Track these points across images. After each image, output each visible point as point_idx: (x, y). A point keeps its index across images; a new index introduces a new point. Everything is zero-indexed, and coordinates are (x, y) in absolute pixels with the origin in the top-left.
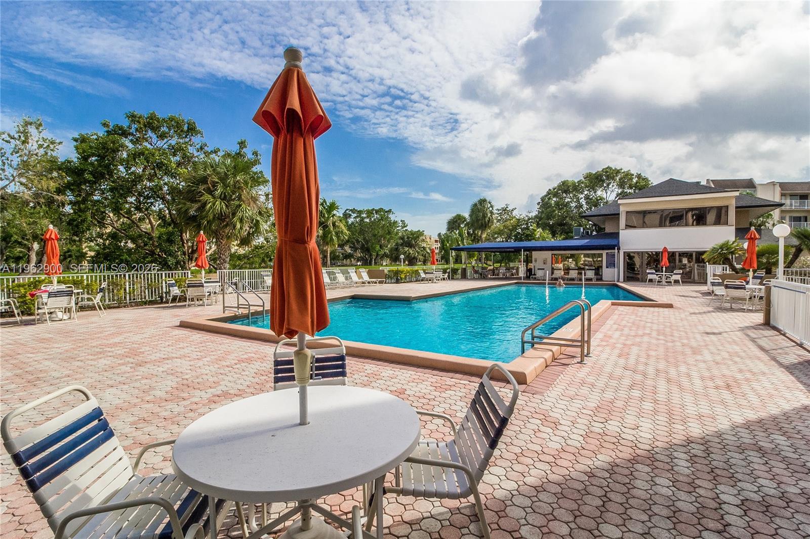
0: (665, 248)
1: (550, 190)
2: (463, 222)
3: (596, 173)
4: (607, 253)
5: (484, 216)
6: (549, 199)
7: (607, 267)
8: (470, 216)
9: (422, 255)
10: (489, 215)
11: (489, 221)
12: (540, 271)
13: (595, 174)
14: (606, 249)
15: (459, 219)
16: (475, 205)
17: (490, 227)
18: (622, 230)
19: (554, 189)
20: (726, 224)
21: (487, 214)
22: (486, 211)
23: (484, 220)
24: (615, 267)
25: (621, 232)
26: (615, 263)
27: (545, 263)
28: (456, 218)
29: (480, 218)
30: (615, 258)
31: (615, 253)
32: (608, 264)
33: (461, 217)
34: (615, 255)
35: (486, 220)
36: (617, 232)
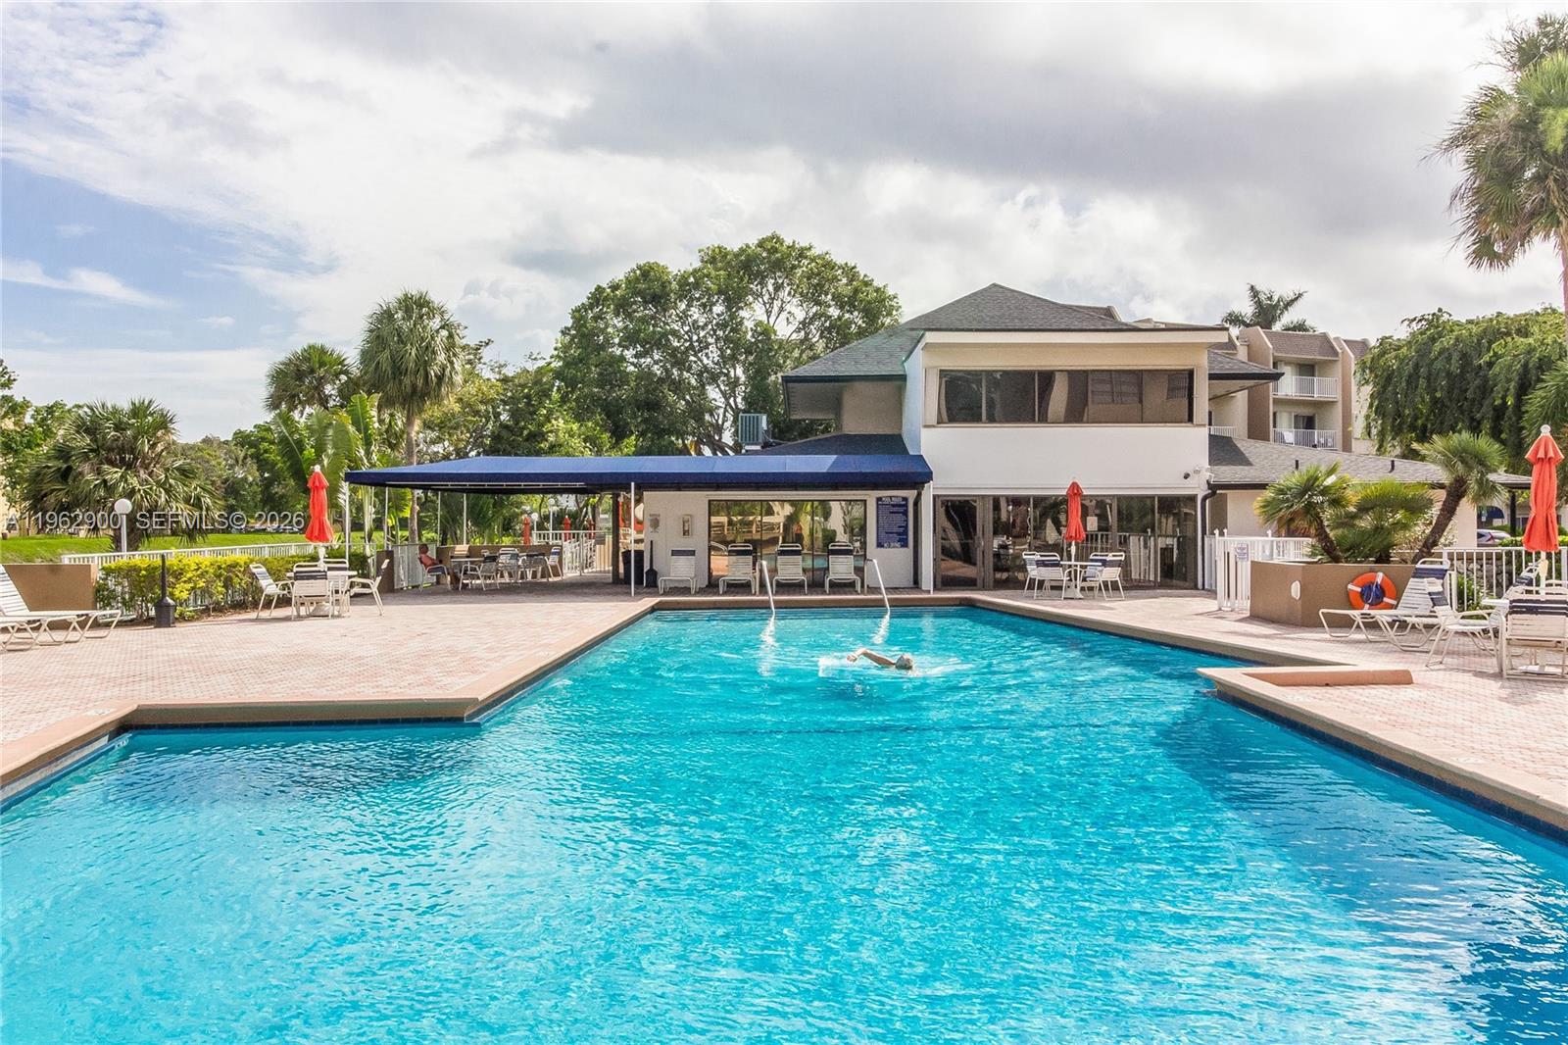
0: (1074, 486)
1: (599, 289)
2: (337, 375)
3: (742, 251)
4: (879, 499)
5: (423, 364)
6: (597, 318)
7: (880, 545)
8: (367, 356)
9: (187, 501)
10: (441, 357)
11: (440, 378)
12: (683, 558)
13: (737, 256)
14: (875, 487)
15: (322, 364)
16: (387, 315)
17: (438, 399)
18: (926, 426)
19: (615, 287)
20: (1190, 419)
21: (434, 352)
22: (430, 343)
23: (422, 371)
24: (905, 544)
25: (925, 434)
26: (906, 532)
27: (686, 533)
28: (307, 359)
29: (408, 362)
30: (906, 513)
31: (905, 499)
32: (883, 535)
33: (326, 359)
34: (906, 505)
35: (427, 374)
36: (895, 432)
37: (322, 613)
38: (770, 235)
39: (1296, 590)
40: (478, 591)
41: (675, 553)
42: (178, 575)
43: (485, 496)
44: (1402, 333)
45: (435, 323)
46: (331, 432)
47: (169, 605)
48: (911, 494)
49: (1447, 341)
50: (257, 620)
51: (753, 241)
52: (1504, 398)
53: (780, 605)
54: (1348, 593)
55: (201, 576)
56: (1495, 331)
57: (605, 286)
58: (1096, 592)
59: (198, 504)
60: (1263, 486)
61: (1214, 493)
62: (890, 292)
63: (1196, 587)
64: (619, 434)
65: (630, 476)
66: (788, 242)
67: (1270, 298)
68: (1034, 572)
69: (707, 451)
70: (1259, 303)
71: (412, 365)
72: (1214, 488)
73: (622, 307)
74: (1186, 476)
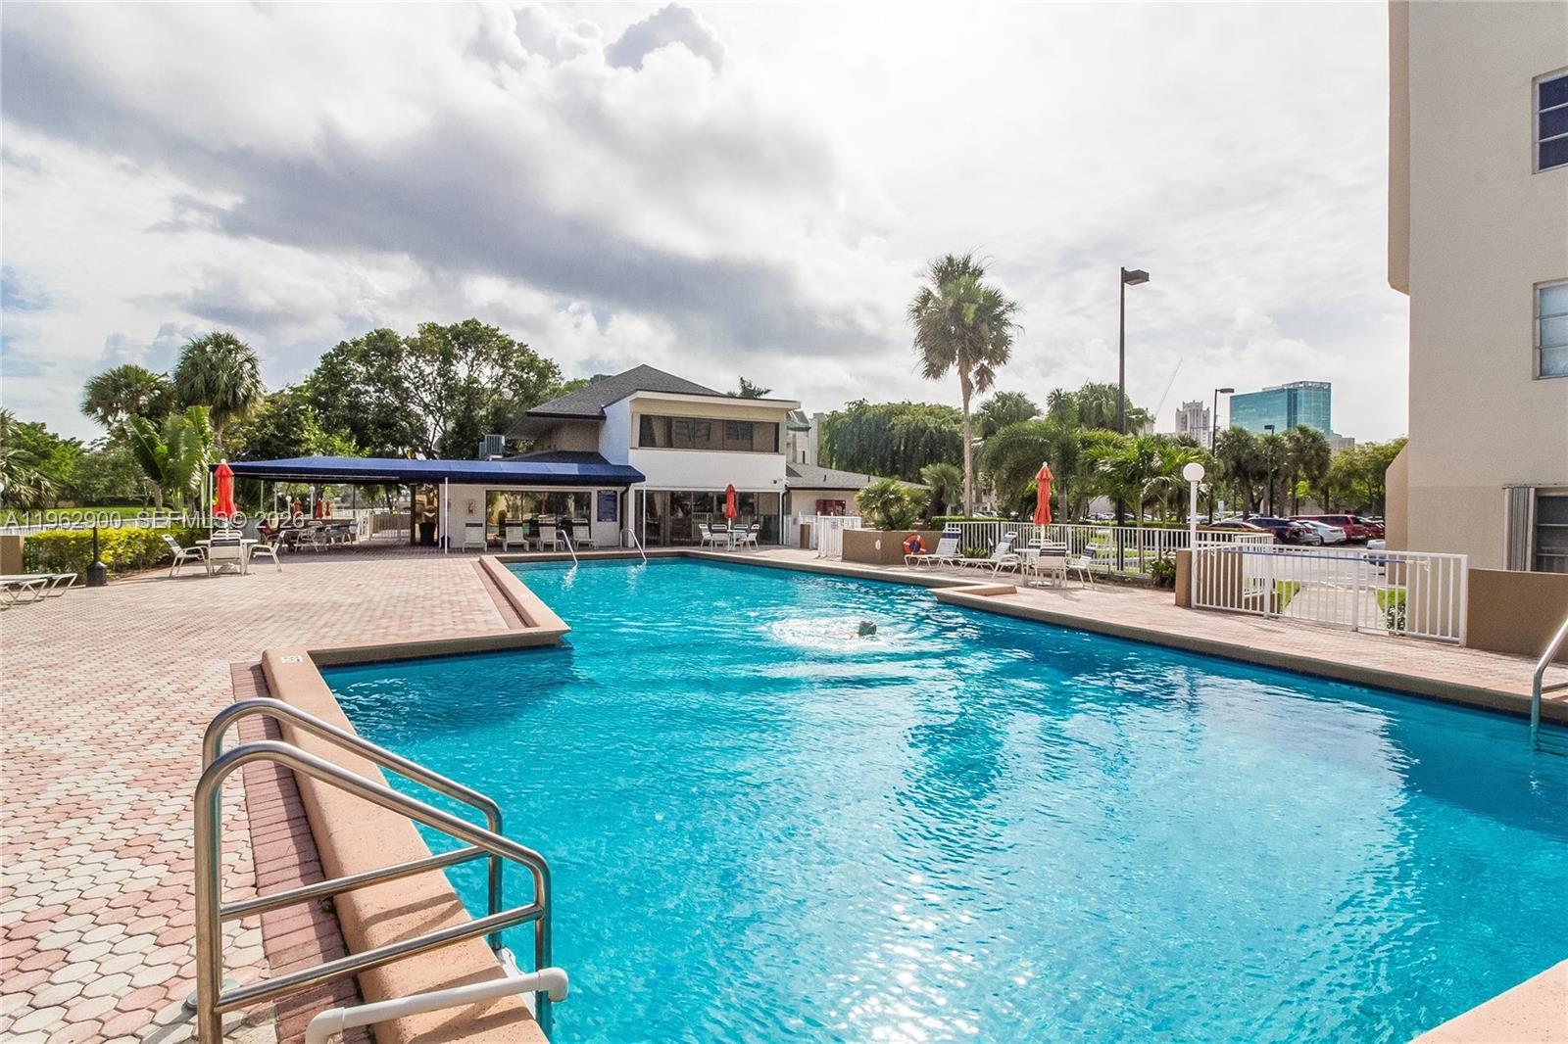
2: (151, 390)
3: (452, 328)
4: (599, 492)
5: (234, 386)
6: (343, 363)
7: (599, 520)
10: (248, 381)
11: (246, 398)
12: (474, 528)
13: (448, 330)
15: (139, 380)
16: (200, 347)
18: (631, 448)
19: (356, 344)
20: (776, 450)
21: (241, 378)
22: (238, 371)
23: (231, 392)
24: (615, 520)
25: (632, 452)
26: (615, 510)
27: (471, 511)
28: (126, 377)
29: (219, 385)
30: (615, 501)
31: (615, 492)
32: (601, 514)
33: (141, 376)
34: (616, 496)
35: (235, 394)
36: (595, 450)
37: (229, 571)
38: (470, 319)
39: (878, 545)
40: (311, 552)
41: (467, 525)
42: (104, 543)
43: (302, 484)
44: (842, 409)
45: (240, 357)
46: (183, 434)
47: (101, 569)
48: (620, 489)
49: (869, 415)
50: (171, 577)
51: (460, 322)
52: (899, 447)
53: (580, 558)
54: (903, 545)
55: (119, 544)
56: (893, 411)
57: (348, 342)
58: (741, 547)
59: (37, 484)
60: (858, 490)
61: (789, 492)
62: (555, 363)
63: (778, 544)
64: (362, 444)
65: (444, 474)
66: (484, 325)
67: (750, 386)
68: (707, 535)
69: (421, 457)
70: (744, 388)
71: (223, 386)
72: (789, 489)
73: (364, 358)
74: (775, 482)
